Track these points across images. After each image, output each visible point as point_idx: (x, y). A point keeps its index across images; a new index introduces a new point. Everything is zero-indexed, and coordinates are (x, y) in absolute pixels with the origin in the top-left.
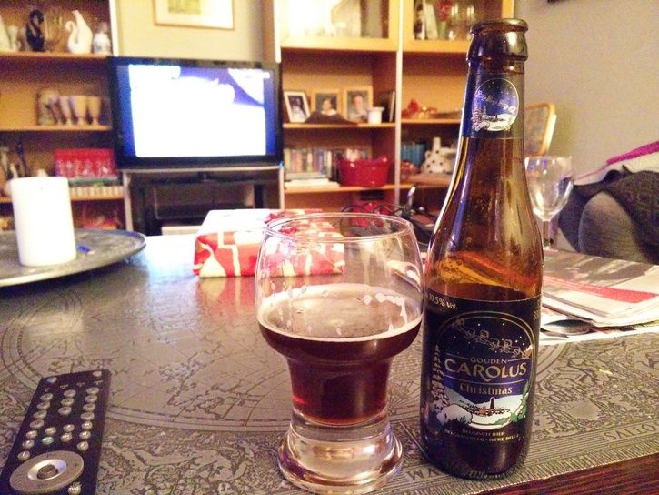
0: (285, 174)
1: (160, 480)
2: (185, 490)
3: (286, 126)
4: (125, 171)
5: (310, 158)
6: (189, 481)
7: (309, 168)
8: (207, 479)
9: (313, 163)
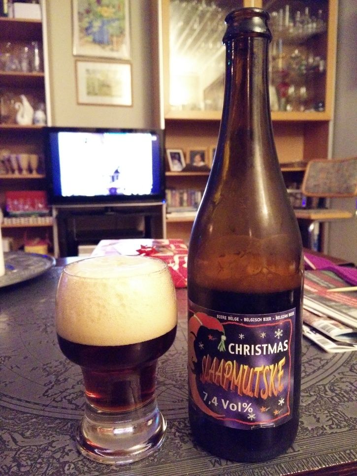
0: (167, 209)
1: (24, 458)
2: (41, 467)
3: (168, 174)
4: (54, 207)
5: (185, 197)
6: (45, 460)
7: (185, 204)
8: (59, 459)
9: (188, 200)
